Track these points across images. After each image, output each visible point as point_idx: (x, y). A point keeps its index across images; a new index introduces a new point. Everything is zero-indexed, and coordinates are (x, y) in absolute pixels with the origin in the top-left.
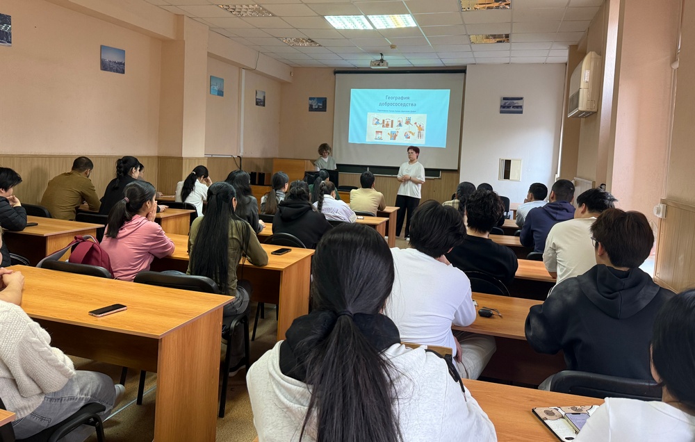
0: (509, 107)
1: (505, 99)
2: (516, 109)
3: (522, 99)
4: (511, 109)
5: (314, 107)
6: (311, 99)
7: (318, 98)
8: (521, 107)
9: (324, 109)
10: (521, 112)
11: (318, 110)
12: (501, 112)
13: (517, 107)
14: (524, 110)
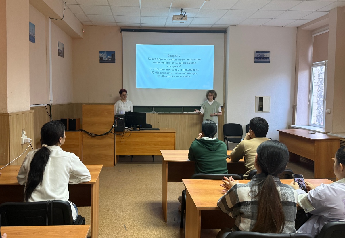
0: (260, 58)
1: (257, 52)
2: (265, 60)
3: (269, 52)
4: (262, 60)
5: (104, 59)
6: (101, 52)
7: (107, 52)
8: (269, 58)
9: (113, 60)
10: (269, 62)
11: (107, 61)
12: (255, 62)
13: (266, 58)
14: (271, 60)
